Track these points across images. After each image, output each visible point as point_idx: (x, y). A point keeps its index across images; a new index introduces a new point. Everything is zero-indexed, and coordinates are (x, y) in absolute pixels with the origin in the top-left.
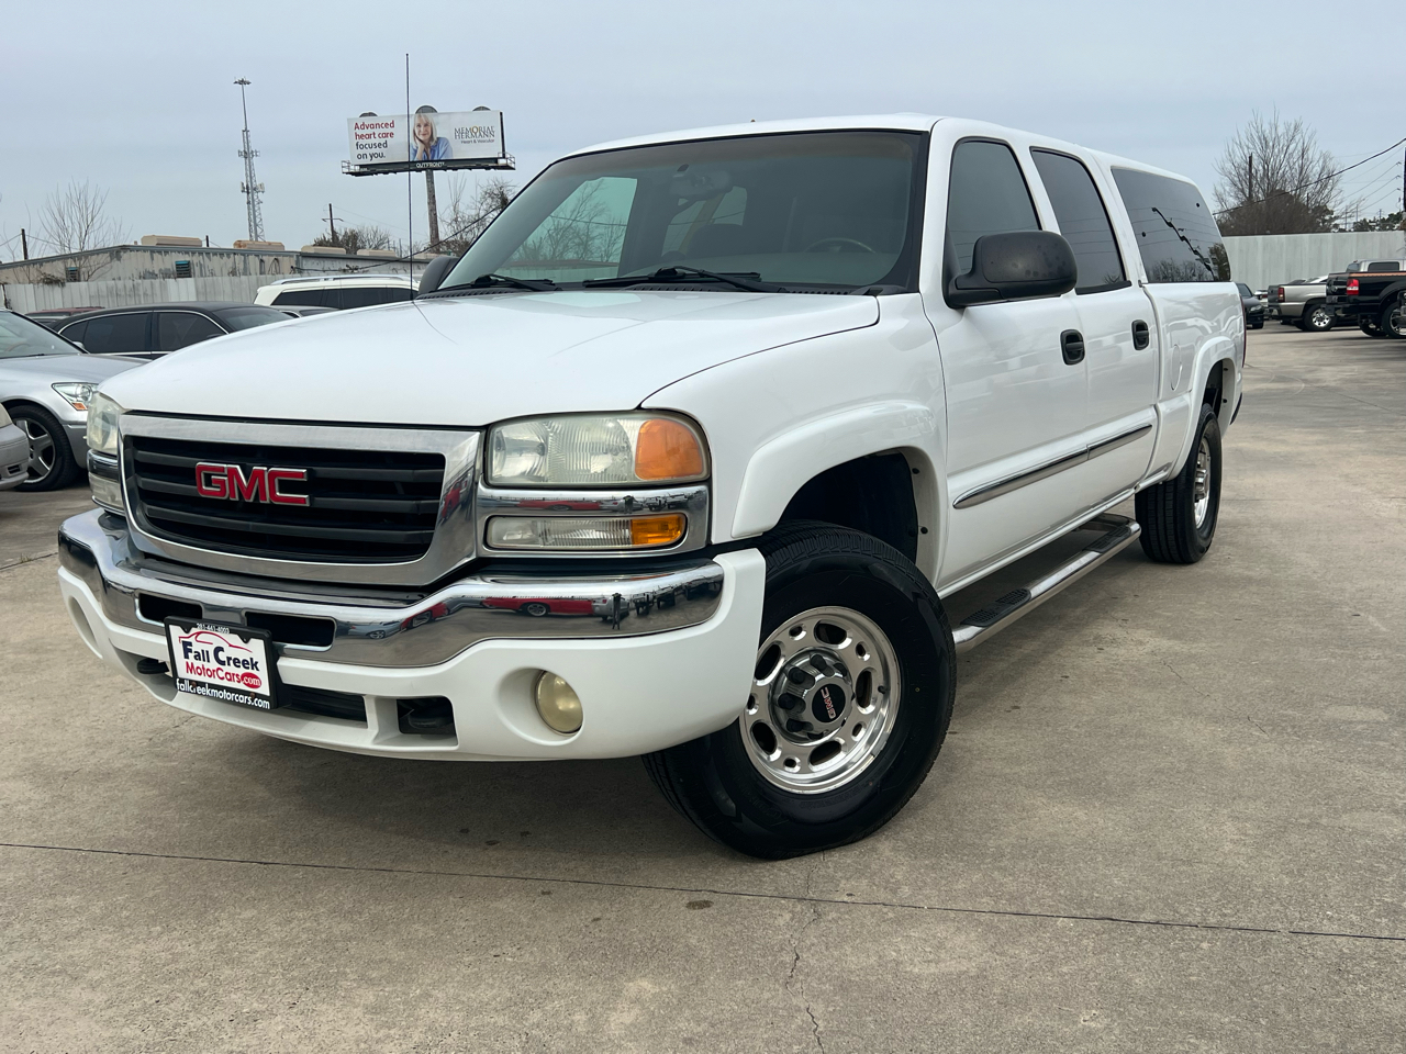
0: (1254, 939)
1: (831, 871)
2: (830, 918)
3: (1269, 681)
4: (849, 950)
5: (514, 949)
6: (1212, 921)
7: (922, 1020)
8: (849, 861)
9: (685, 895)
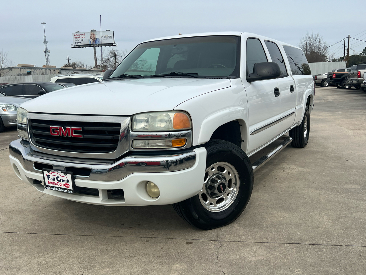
0: (337, 248)
1: (223, 233)
2: (225, 246)
3: (328, 178)
4: (231, 254)
5: (141, 257)
6: (325, 243)
7: (254, 273)
8: (227, 230)
9: (185, 240)
